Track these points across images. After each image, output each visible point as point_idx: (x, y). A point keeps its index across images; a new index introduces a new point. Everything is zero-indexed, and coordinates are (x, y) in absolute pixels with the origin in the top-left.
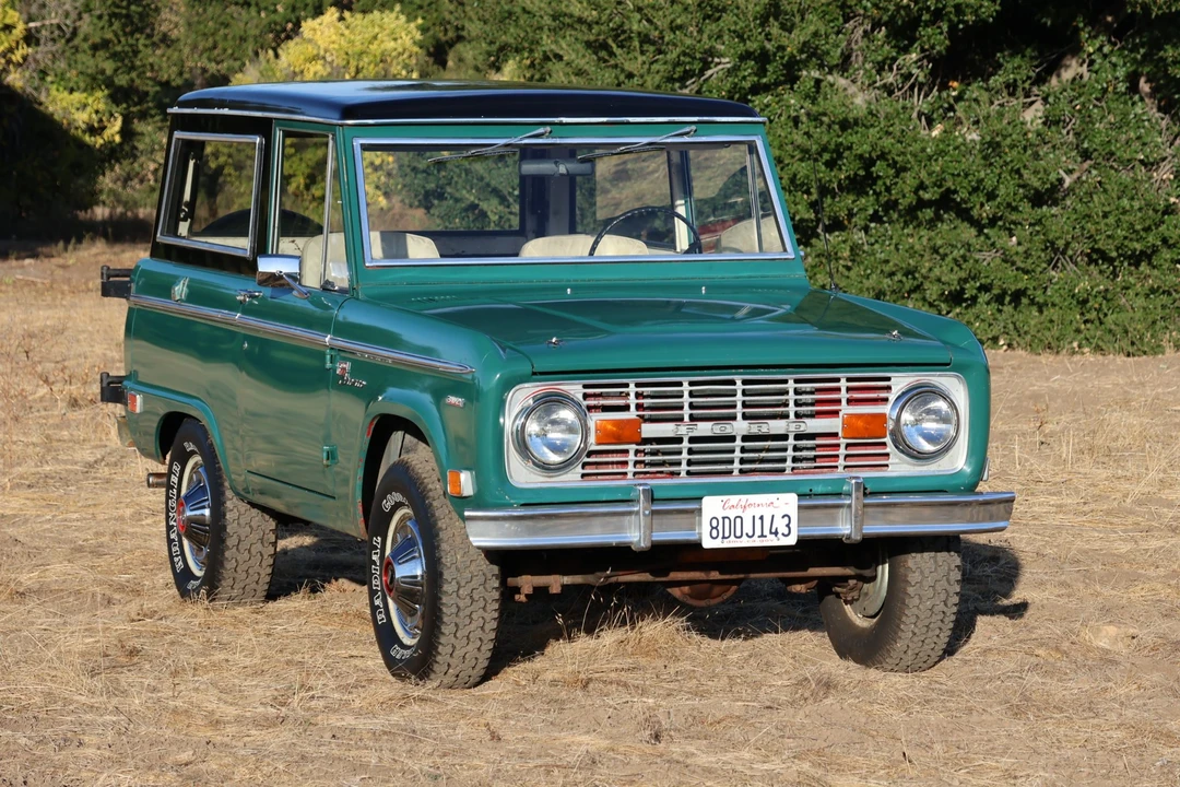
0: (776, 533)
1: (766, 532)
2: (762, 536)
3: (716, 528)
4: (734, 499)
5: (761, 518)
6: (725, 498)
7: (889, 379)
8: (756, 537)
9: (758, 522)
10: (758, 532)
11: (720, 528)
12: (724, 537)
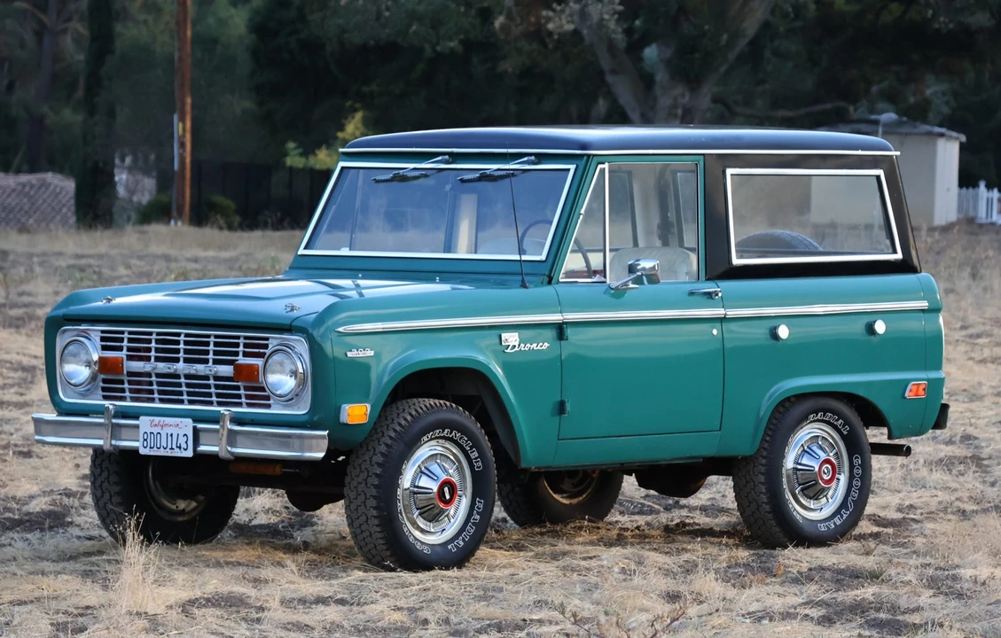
0: (180, 448)
1: (174, 447)
2: (172, 449)
3: (146, 440)
4: (157, 419)
5: (171, 435)
6: (152, 418)
7: (267, 339)
8: (168, 449)
9: (170, 438)
10: (169, 446)
11: (149, 440)
12: (151, 448)
